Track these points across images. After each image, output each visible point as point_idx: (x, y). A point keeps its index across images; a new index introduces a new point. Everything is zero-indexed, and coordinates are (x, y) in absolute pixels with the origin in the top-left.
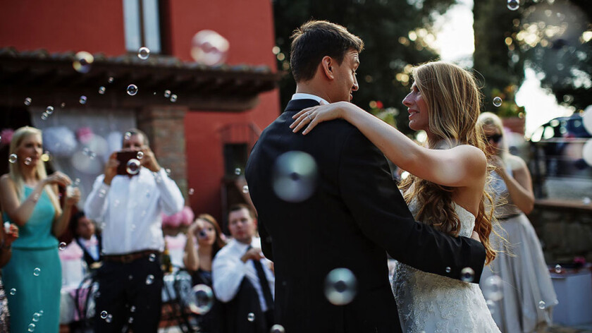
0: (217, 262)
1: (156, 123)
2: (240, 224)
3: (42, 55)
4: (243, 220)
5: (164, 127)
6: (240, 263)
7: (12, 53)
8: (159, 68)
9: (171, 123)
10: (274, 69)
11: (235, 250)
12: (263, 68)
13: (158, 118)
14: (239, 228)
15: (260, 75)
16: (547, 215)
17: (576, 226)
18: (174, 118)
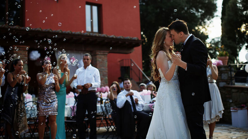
0: (119, 96)
1: (98, 56)
2: (128, 84)
3: (60, 32)
4: (129, 83)
5: (100, 58)
6: (126, 97)
7: (51, 31)
8: (99, 37)
9: (103, 56)
10: (140, 39)
11: (124, 93)
12: (135, 38)
13: (98, 54)
14: (127, 85)
15: (135, 40)
16: (234, 90)
17: (243, 94)
18: (104, 55)
